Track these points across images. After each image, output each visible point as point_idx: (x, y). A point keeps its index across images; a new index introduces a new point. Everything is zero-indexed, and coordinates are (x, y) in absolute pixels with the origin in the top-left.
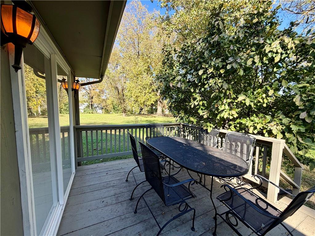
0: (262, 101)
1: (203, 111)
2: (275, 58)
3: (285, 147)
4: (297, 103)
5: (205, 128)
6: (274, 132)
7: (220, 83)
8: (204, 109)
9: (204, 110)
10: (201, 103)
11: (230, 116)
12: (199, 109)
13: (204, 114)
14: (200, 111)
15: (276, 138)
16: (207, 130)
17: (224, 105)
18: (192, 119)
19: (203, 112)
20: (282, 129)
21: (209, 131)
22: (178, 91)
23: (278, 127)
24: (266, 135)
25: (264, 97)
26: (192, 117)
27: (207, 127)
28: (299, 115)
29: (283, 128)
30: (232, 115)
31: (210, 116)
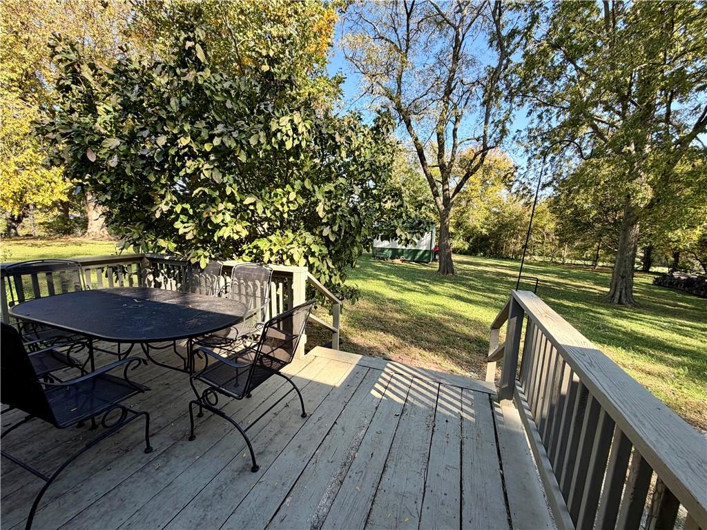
0: (281, 209)
1: (186, 225)
2: (286, 143)
3: (308, 277)
4: (321, 214)
5: (193, 261)
6: (296, 258)
7: (207, 169)
8: (185, 220)
9: (187, 222)
10: (178, 209)
11: (235, 234)
12: (176, 219)
13: (186, 230)
14: (178, 225)
15: (298, 266)
16: (198, 263)
17: (221, 214)
18: (162, 243)
19: (185, 227)
21: (203, 266)
22: (118, 174)
23: (299, 250)
24: (288, 262)
25: (285, 203)
26: (163, 238)
27: (199, 257)
28: (322, 231)
29: (305, 251)
30: (237, 233)
31: (200, 236)
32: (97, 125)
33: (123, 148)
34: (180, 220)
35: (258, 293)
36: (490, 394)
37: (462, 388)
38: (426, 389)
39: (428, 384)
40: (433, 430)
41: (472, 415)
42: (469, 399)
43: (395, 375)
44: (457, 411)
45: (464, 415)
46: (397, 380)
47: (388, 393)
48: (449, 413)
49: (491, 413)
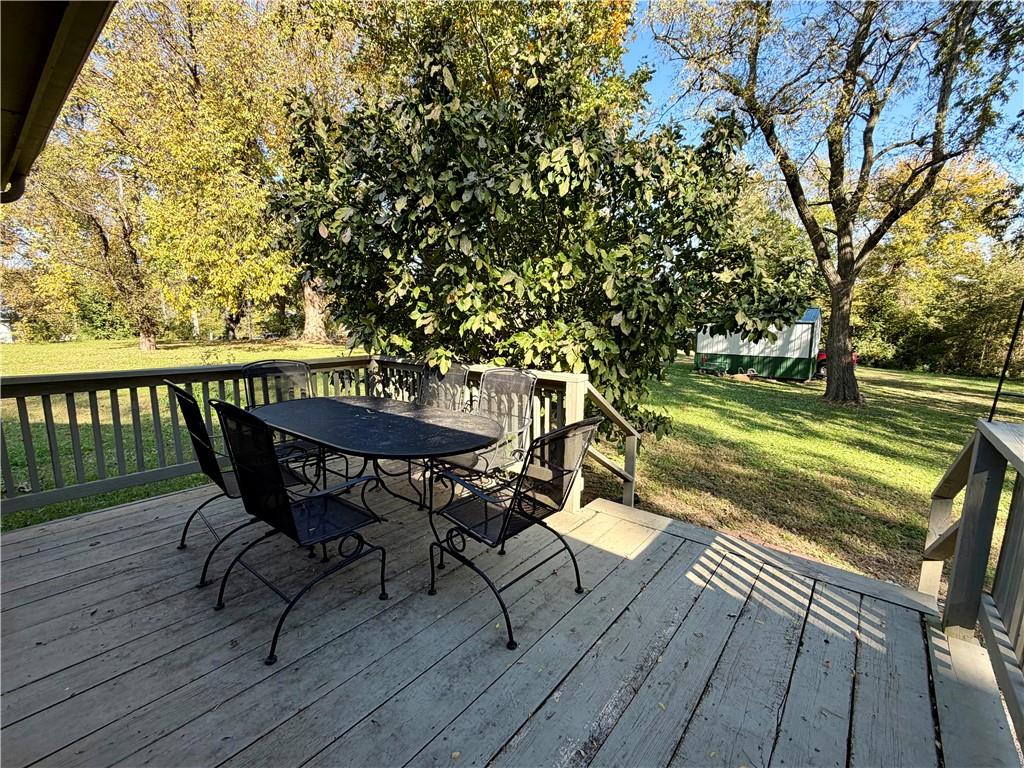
0: (550, 289)
1: (425, 315)
2: (560, 186)
3: (589, 391)
4: (610, 294)
5: (432, 364)
6: (570, 359)
7: (453, 237)
8: (424, 308)
9: (426, 312)
10: (416, 293)
11: (487, 326)
12: (412, 308)
13: (425, 322)
14: (415, 315)
15: (572, 372)
16: (437, 367)
17: (469, 298)
18: (397, 340)
19: (423, 318)
20: (581, 351)
21: (443, 371)
22: (350, 252)
23: (575, 348)
24: (558, 367)
25: (555, 279)
26: (397, 333)
27: (440, 358)
28: (610, 319)
29: (584, 349)
30: (490, 324)
31: (441, 329)
32: (330, 192)
33: (356, 219)
34: (418, 309)
35: (515, 411)
36: (922, 614)
37: (862, 595)
38: (789, 586)
39: (792, 577)
40: (798, 651)
41: (880, 641)
42: (877, 615)
43: (729, 555)
44: (848, 629)
45: (863, 638)
46: (734, 563)
47: (715, 580)
48: (831, 630)
49: (923, 646)
